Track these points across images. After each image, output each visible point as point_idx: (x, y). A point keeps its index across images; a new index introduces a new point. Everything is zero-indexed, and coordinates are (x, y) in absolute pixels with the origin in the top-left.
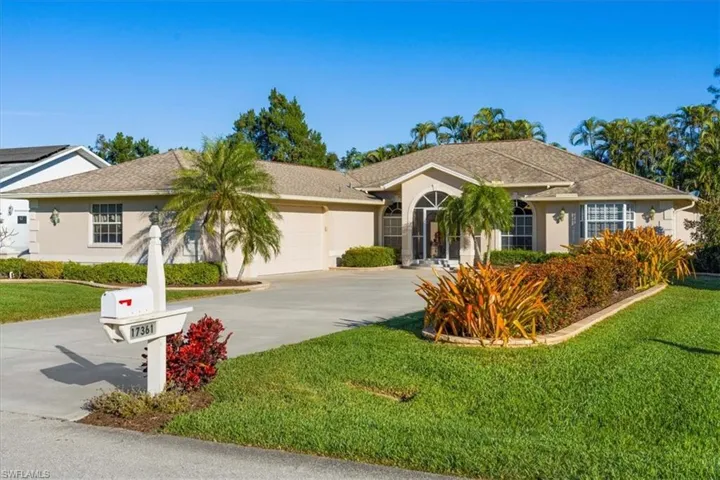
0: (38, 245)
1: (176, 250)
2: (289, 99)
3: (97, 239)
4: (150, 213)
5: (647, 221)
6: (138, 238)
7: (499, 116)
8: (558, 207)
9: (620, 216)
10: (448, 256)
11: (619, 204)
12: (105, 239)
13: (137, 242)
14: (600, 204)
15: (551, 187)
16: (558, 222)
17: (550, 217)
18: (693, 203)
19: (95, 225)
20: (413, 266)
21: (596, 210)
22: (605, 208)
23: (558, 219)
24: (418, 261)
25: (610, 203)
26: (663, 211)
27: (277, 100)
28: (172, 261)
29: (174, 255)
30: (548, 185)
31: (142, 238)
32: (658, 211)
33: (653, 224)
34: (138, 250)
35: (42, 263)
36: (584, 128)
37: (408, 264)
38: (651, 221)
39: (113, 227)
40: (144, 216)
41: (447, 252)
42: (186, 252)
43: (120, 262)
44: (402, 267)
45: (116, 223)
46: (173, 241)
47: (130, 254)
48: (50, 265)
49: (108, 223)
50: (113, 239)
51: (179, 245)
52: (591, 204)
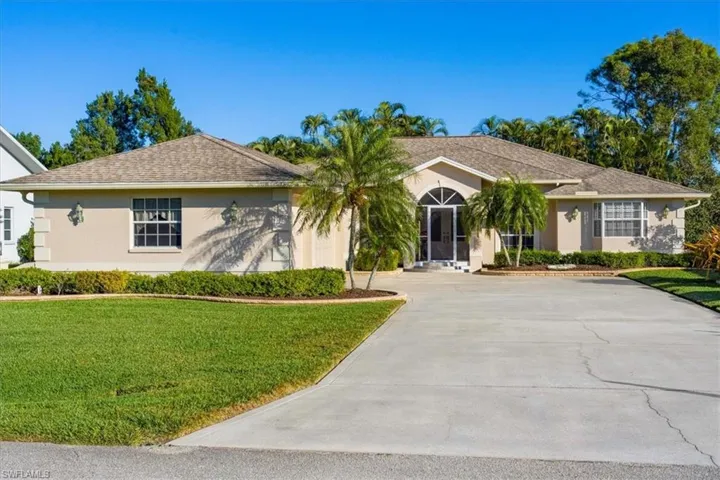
0: (49, 250)
1: (262, 254)
2: (159, 82)
3: (139, 241)
4: (223, 209)
5: (660, 220)
6: (205, 239)
7: (399, 112)
8: (571, 205)
9: (637, 214)
10: (455, 257)
11: (636, 202)
12: (152, 242)
13: (203, 245)
14: (618, 202)
15: (561, 185)
16: (570, 221)
17: (561, 216)
18: (699, 202)
19: (136, 225)
20: (417, 269)
21: (612, 209)
22: (623, 206)
23: (570, 217)
24: (421, 264)
25: (627, 201)
26: (676, 209)
27: (145, 83)
28: (256, 268)
29: (259, 259)
30: (558, 182)
31: (211, 240)
32: (672, 210)
33: (665, 222)
34: (204, 255)
35: (104, 273)
36: (485, 126)
37: (410, 266)
38: (664, 220)
39: (164, 228)
40: (214, 213)
41: (455, 252)
42: (277, 256)
43: (178, 270)
44: (405, 270)
45: (169, 222)
46: (256, 243)
47: (192, 260)
48: (116, 276)
49: (157, 222)
50: (164, 242)
51: (266, 249)
52: (609, 202)
